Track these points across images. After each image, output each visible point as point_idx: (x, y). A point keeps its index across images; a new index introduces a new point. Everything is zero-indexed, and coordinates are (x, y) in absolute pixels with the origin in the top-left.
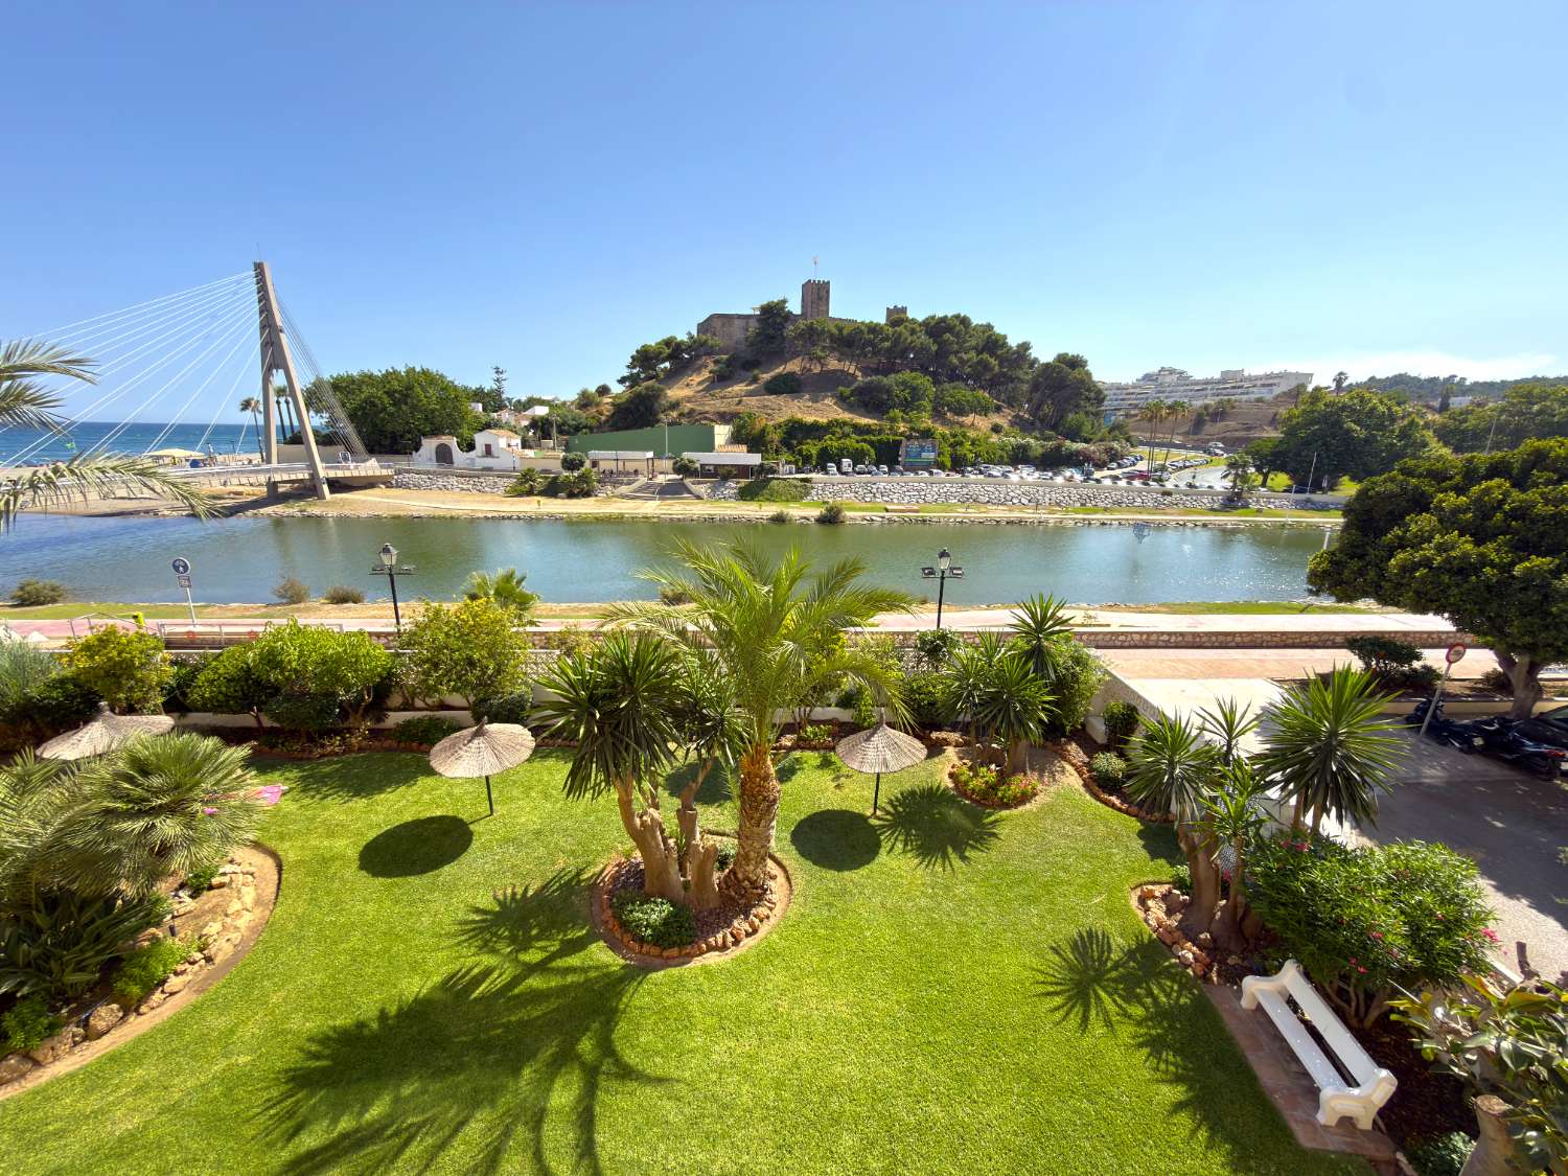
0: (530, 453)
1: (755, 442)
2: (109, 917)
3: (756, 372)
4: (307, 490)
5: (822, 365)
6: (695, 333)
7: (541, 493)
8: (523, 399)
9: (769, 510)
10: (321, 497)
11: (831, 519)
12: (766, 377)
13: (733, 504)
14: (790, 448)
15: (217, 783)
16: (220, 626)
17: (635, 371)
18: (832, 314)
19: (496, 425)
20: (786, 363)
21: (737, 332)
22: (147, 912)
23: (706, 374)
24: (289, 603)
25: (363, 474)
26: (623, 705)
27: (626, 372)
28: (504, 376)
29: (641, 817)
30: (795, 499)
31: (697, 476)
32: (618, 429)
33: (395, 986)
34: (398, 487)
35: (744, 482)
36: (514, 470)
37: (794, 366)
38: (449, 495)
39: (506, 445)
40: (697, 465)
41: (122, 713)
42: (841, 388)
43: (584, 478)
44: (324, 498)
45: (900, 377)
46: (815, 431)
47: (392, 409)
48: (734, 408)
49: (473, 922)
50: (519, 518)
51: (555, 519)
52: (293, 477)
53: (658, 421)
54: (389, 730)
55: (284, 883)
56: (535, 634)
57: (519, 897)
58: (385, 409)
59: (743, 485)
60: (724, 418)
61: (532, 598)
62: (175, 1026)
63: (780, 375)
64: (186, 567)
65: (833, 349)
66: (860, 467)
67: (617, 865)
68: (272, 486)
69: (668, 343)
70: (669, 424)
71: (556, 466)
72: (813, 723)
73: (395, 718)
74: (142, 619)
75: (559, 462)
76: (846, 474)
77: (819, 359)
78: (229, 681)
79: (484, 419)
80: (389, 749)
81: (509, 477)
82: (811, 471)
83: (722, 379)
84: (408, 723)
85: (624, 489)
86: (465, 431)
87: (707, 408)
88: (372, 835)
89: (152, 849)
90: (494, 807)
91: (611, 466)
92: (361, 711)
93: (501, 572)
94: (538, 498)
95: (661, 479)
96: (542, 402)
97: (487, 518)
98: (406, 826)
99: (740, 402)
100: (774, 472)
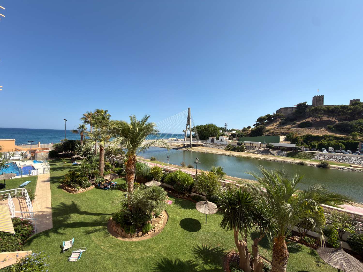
0: (230, 141)
1: (293, 141)
2: (145, 216)
3: (295, 122)
4: (189, 146)
5: (321, 119)
6: (275, 113)
7: (231, 150)
8: (231, 129)
9: (298, 161)
10: (191, 147)
11: (323, 166)
12: (299, 123)
13: (285, 158)
14: (307, 143)
15: (162, 197)
16: (171, 168)
17: (258, 123)
18: (324, 104)
19: (224, 135)
20: (306, 119)
21: (289, 112)
22: (149, 217)
23: (278, 123)
24: (182, 166)
25: (198, 143)
26: (237, 207)
27: (255, 123)
28: (227, 125)
29: (240, 242)
30: (308, 158)
31: (273, 149)
32: (252, 136)
33: (179, 256)
34: (204, 146)
35: (289, 152)
36: (226, 144)
37: (309, 120)
38: (212, 149)
39: (225, 139)
40: (274, 146)
41: (156, 181)
42: (329, 125)
43: (242, 147)
44: (191, 148)
45: (357, 121)
46: (317, 138)
47: (205, 132)
48: (287, 131)
49: (197, 249)
50: (226, 155)
51: (234, 156)
52: (188, 143)
53: (263, 135)
54: (191, 196)
55: (168, 221)
56: (223, 183)
57: (207, 248)
58: (204, 131)
59: (288, 152)
60: (283, 134)
61: (224, 174)
62: (147, 242)
63: (304, 122)
64: (169, 157)
65: (325, 114)
66: (337, 150)
67: (233, 253)
68: (184, 145)
69: (267, 116)
70: (266, 135)
71: (236, 144)
72: (308, 236)
73: (193, 194)
74: (163, 165)
75: (236, 143)
76: (330, 152)
77: (319, 117)
78: (169, 179)
79: (221, 134)
80: (190, 200)
81: (225, 146)
82: (315, 150)
83: (283, 124)
84: (195, 196)
85: (252, 151)
86: (217, 136)
87: (278, 131)
88: (183, 218)
89: (152, 206)
90: (207, 222)
91: (249, 145)
92: (187, 191)
93: (218, 167)
94: (231, 151)
95: (262, 149)
96: (234, 130)
97: (219, 154)
98: (189, 219)
99: (289, 130)
100: (300, 150)
